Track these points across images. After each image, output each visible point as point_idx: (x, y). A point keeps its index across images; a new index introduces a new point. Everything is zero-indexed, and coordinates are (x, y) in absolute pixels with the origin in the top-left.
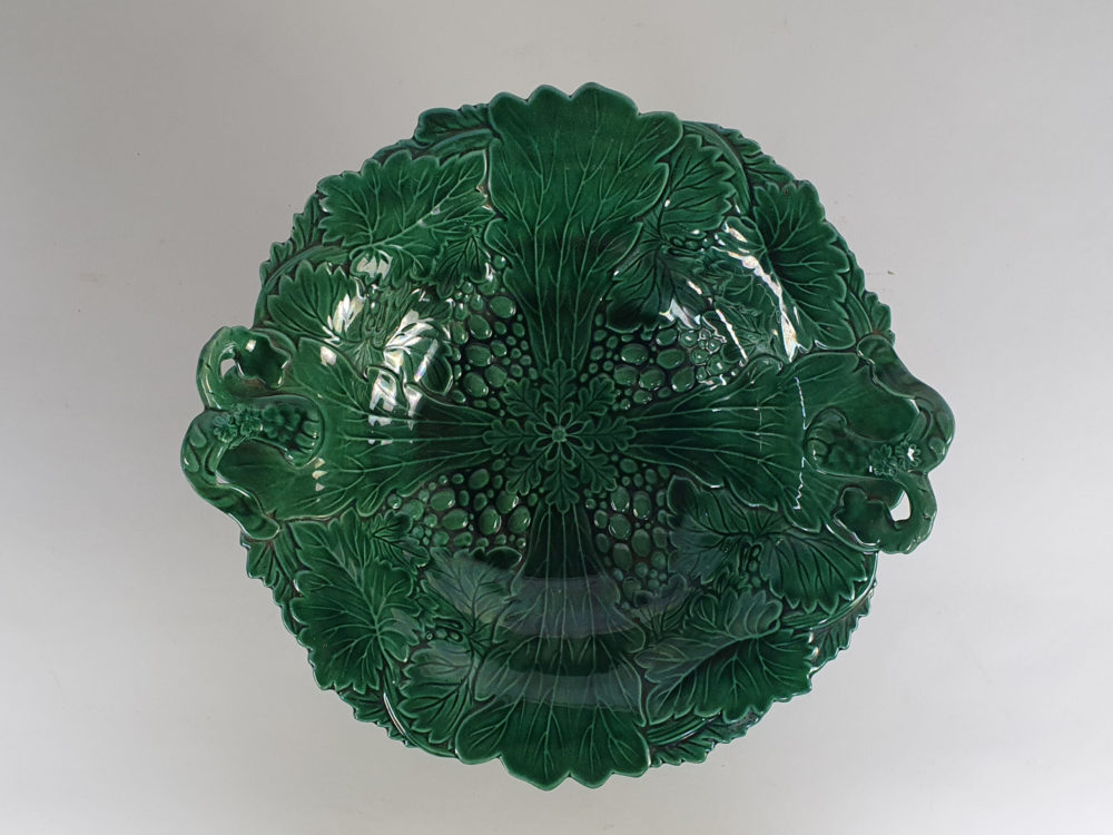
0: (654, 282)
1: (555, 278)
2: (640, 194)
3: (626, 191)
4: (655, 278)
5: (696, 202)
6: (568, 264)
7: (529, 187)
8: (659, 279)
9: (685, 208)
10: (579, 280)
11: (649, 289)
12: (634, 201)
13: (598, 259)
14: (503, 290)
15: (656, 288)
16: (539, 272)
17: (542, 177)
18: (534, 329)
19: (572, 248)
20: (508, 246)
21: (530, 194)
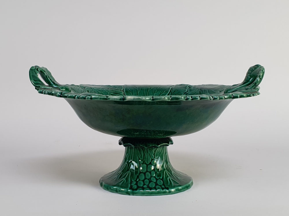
2: (164, 92)
21: (135, 92)
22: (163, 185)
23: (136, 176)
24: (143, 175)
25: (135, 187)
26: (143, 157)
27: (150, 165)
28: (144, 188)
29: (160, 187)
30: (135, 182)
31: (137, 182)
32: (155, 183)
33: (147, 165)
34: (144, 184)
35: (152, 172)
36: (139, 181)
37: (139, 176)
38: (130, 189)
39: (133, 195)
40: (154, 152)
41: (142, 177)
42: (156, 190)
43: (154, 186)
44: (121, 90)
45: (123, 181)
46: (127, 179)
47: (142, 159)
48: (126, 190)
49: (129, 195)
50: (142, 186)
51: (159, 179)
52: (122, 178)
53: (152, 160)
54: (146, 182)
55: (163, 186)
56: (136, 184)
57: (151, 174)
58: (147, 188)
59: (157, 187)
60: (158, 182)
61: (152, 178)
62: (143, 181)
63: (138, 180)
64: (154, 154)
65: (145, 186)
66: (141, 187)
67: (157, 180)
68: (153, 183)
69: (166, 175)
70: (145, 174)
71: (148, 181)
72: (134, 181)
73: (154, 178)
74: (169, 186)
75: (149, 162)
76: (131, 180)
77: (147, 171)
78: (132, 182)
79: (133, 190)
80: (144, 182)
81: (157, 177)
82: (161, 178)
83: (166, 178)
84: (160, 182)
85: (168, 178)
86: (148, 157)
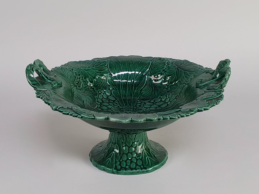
0: (152, 90)
1: (126, 94)
2: (145, 67)
3: (141, 67)
4: (152, 89)
5: (159, 65)
6: (129, 90)
7: (118, 66)
8: (153, 89)
9: (156, 67)
10: (133, 94)
11: (151, 92)
12: (144, 69)
13: (137, 88)
14: (112, 95)
15: (153, 91)
16: (122, 91)
17: (121, 64)
18: (121, 102)
19: (130, 86)
20: (113, 84)
21: (118, 68)
22: (142, 165)
23: (120, 156)
24: (125, 155)
25: (119, 167)
26: (125, 140)
27: (132, 147)
28: (127, 168)
29: (139, 167)
30: (119, 163)
31: (121, 162)
32: (135, 163)
33: (129, 147)
34: (126, 165)
35: (133, 153)
36: (122, 162)
37: (122, 157)
38: (115, 169)
39: (117, 174)
40: (134, 137)
41: (125, 158)
42: (136, 170)
43: (134, 167)
44: (106, 66)
45: (109, 161)
46: (112, 159)
47: (125, 142)
48: (111, 170)
49: (114, 174)
50: (124, 166)
51: (138, 159)
52: (108, 158)
53: (133, 143)
54: (128, 162)
55: (142, 167)
56: (120, 165)
57: (132, 155)
58: (129, 169)
59: (137, 167)
60: (138, 162)
61: (133, 159)
62: (126, 161)
63: (121, 160)
64: (134, 138)
65: (127, 167)
66: (123, 168)
67: (137, 160)
68: (134, 163)
69: (145, 155)
70: (127, 154)
71: (130, 161)
72: (118, 161)
73: (135, 159)
74: (147, 166)
75: (131, 145)
76: (116, 160)
77: (129, 152)
78: (117, 162)
79: (117, 170)
80: (126, 163)
81: (137, 158)
82: (140, 158)
83: (145, 157)
84: (140, 163)
85: (147, 157)
86: (130, 141)
